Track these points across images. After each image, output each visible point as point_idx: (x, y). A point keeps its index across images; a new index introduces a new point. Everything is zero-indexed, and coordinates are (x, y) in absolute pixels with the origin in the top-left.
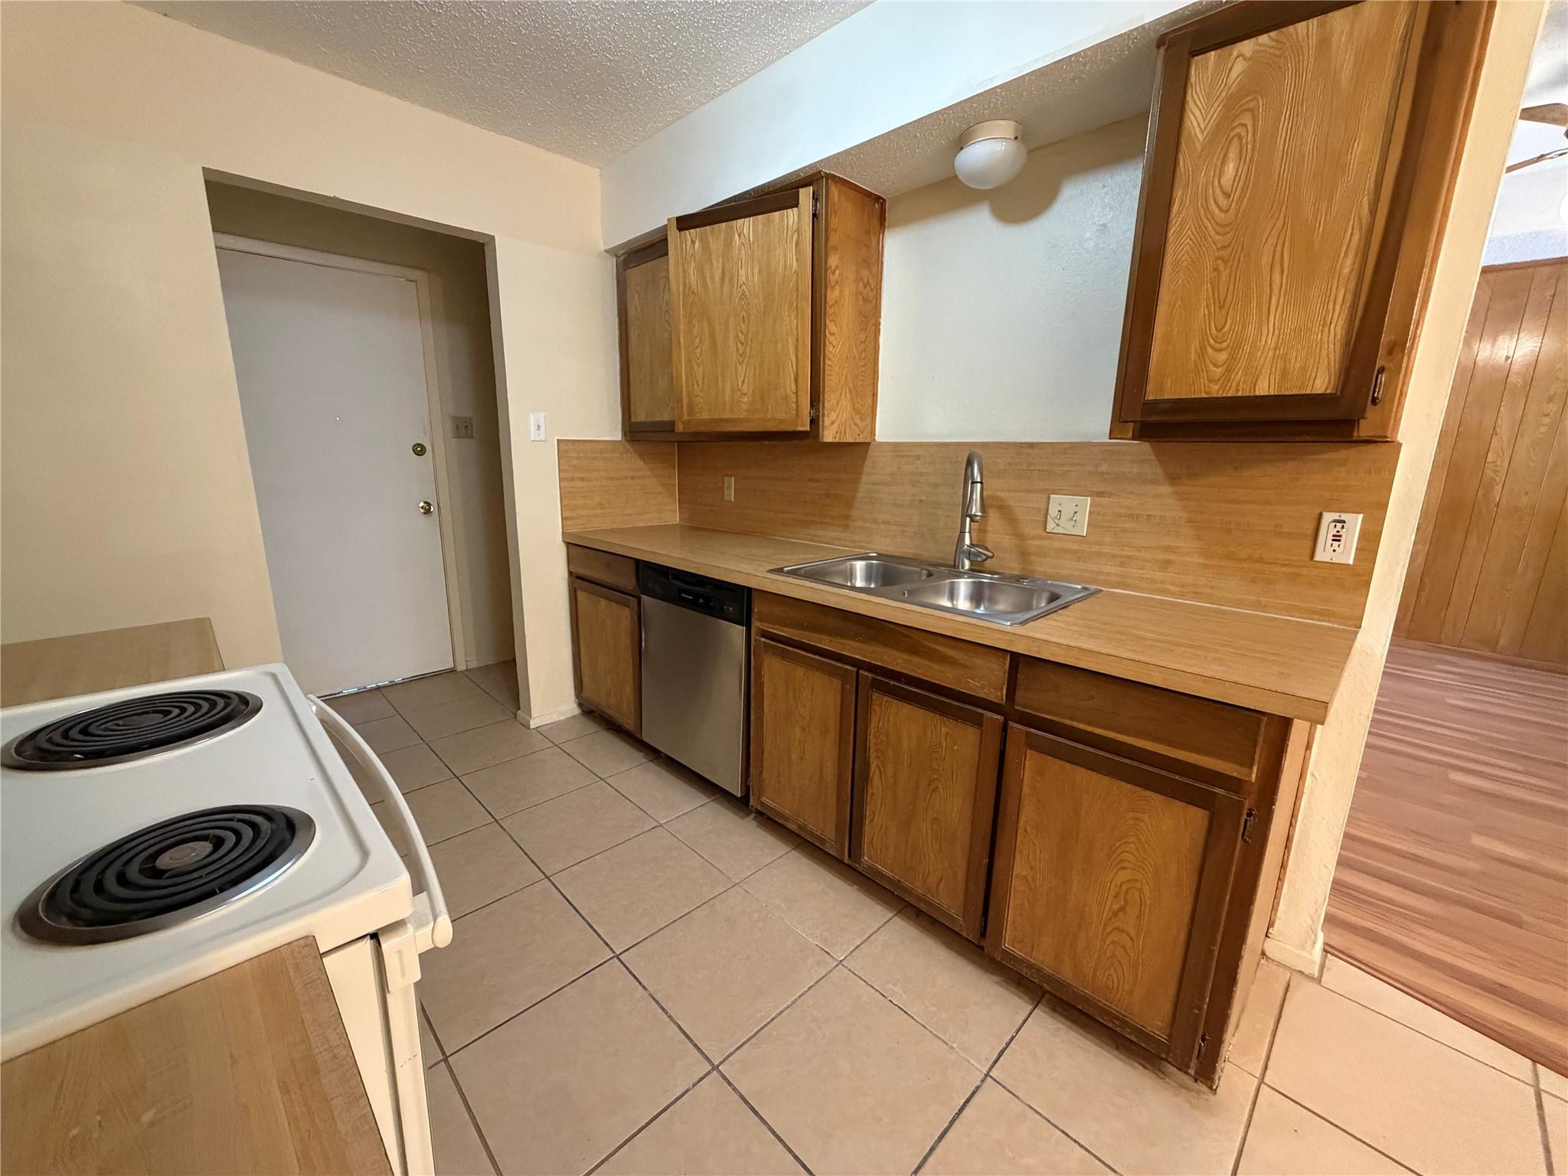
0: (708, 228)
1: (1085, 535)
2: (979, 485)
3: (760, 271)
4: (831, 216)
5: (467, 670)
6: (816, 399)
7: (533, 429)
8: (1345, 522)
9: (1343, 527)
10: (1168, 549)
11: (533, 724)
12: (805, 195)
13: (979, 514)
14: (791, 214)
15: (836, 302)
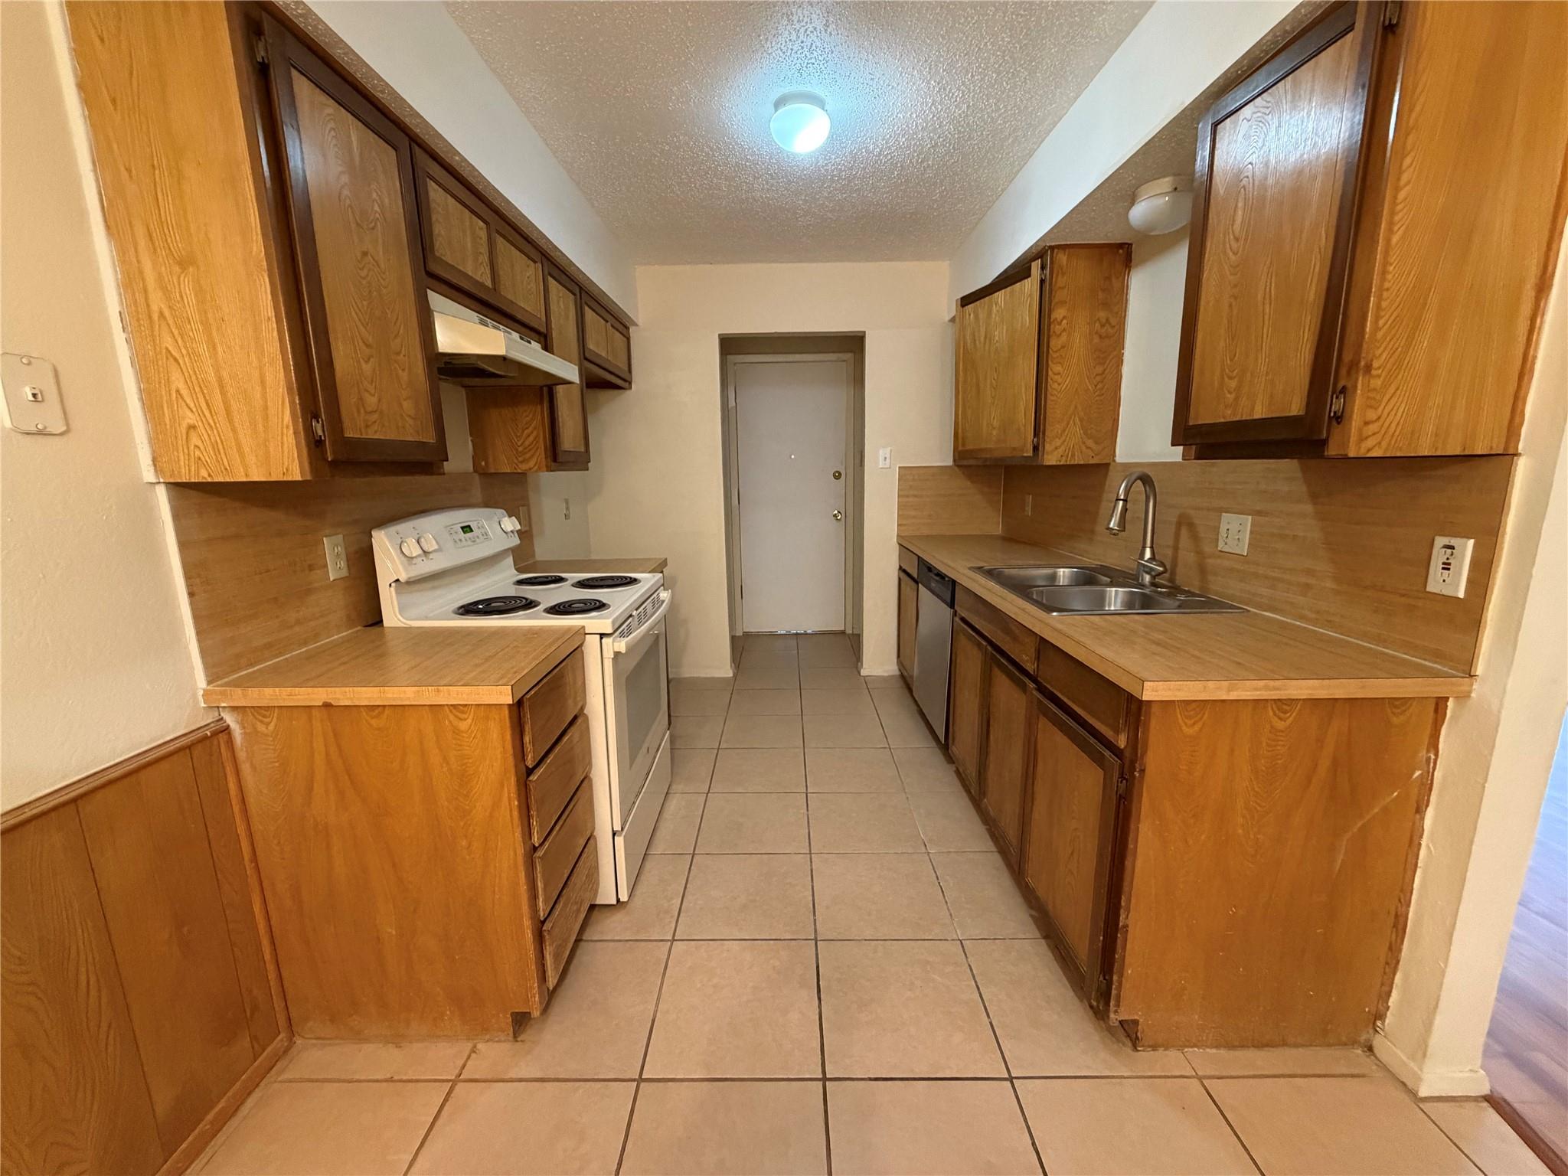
0: (978, 302)
1: (1245, 554)
2: (1121, 502)
3: (1007, 330)
4: (1057, 275)
5: (853, 634)
6: (1038, 429)
7: (881, 459)
8: (1454, 549)
9: (1452, 554)
10: (1310, 572)
11: (863, 673)
12: (1036, 266)
13: (1116, 528)
14: (1027, 282)
15: (1063, 347)
